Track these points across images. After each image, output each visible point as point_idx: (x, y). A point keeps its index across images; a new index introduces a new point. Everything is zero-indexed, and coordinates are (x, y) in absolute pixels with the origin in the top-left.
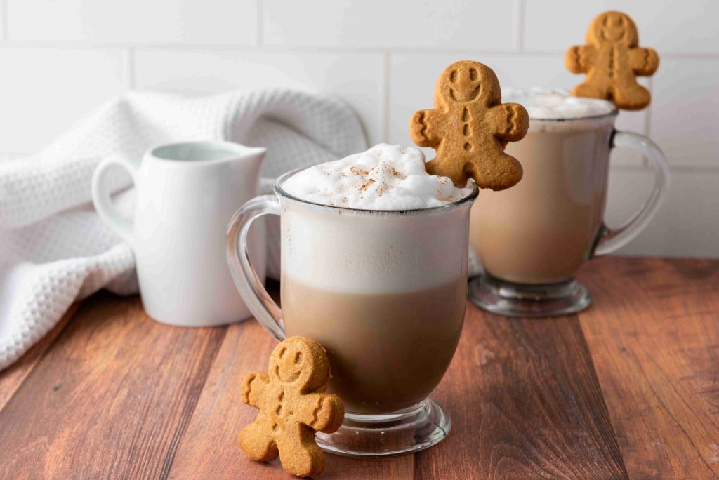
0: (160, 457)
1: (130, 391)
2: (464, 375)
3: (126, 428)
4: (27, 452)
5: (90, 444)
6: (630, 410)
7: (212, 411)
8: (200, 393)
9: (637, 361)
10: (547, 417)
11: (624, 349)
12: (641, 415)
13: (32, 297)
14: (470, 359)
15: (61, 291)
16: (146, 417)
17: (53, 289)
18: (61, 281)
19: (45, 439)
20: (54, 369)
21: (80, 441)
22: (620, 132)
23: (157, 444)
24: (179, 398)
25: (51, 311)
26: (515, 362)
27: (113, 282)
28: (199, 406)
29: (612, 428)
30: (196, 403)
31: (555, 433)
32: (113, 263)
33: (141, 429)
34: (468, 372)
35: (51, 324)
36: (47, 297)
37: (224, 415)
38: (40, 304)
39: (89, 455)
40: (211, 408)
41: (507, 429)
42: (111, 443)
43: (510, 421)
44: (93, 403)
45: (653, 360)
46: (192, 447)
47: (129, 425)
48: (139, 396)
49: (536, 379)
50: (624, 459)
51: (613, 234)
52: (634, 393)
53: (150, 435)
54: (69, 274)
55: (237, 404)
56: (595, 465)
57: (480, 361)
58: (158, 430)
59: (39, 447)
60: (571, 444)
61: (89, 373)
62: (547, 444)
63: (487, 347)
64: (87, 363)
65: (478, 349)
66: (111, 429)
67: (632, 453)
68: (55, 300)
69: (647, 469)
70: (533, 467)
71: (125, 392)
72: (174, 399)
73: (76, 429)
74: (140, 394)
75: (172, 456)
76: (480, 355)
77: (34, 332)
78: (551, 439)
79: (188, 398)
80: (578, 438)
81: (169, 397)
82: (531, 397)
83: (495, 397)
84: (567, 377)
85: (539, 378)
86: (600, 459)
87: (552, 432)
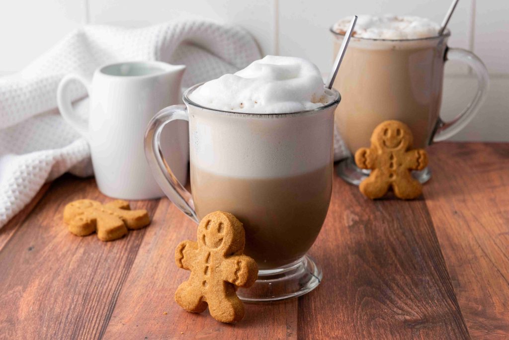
0: (106, 300)
1: (85, 250)
2: (336, 233)
3: (81, 279)
4: (6, 298)
5: (54, 291)
6: (461, 259)
7: (147, 264)
8: (137, 251)
9: (466, 221)
10: (398, 266)
11: (456, 212)
12: (470, 263)
13: (13, 180)
14: (340, 222)
15: (35, 175)
16: (96, 269)
17: (29, 174)
18: (34, 168)
19: (20, 288)
20: (30, 233)
21: (48, 288)
22: (452, 49)
23: (104, 291)
24: (122, 255)
25: (27, 190)
26: (374, 223)
27: (74, 167)
28: (136, 261)
29: (448, 273)
30: (135, 258)
31: (405, 278)
32: (74, 153)
33: (93, 279)
34: (338, 231)
35: (27, 200)
36: (24, 180)
37: (156, 267)
38: (18, 185)
39: (52, 299)
40: (146, 262)
41: (368, 275)
42: (70, 290)
43: (371, 270)
44: (58, 260)
45: (477, 220)
46: (131, 292)
47: (84, 276)
48: (92, 254)
49: (390, 236)
50: (458, 298)
51: (446, 126)
52: (464, 246)
53: (99, 283)
54: (40, 162)
56: (435, 303)
57: (348, 222)
58: (106, 279)
59: (15, 294)
60: (416, 285)
61: (55, 237)
62: (398, 286)
63: (353, 212)
64: (54, 229)
65: (346, 213)
66: (70, 280)
67: (463, 293)
68: (30, 182)
69: (475, 305)
70: (388, 305)
71: (81, 251)
72: (118, 255)
73: (43, 280)
74: (93, 252)
75: (116, 299)
76: (348, 218)
77: (15, 207)
78: (401, 282)
79: (129, 255)
80: (421, 281)
81: (114, 253)
82: (386, 250)
83: (359, 250)
84: (413, 234)
85: (392, 236)
86: (439, 298)
87: (402, 277)
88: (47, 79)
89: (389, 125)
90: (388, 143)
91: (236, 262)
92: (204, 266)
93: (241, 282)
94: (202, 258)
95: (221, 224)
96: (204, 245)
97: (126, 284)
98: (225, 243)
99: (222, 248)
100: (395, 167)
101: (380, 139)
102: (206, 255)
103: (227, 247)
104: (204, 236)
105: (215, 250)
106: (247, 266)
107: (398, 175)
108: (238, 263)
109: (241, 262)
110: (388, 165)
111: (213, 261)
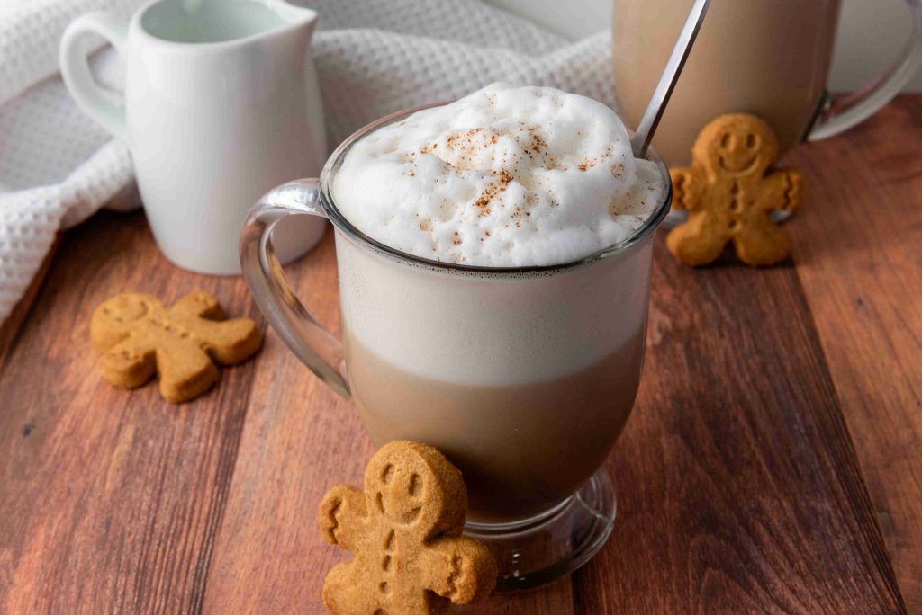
0: (184, 589)
1: (137, 430)
3: (130, 522)
5: (76, 563)
6: (887, 443)
7: (261, 471)
8: (241, 430)
9: (883, 329)
10: (764, 468)
11: (860, 302)
12: (906, 457)
15: (27, 245)
16: (161, 492)
17: (15, 245)
18: (25, 230)
19: (8, 555)
21: (63, 553)
23: (178, 559)
24: (210, 443)
25: (15, 277)
26: (702, 337)
28: (240, 462)
29: (865, 488)
30: (236, 454)
31: (781, 507)
33: (154, 521)
36: (6, 259)
37: (279, 482)
39: (74, 588)
40: (259, 465)
41: (707, 497)
42: (109, 558)
43: (710, 480)
44: (82, 464)
45: (905, 325)
46: (232, 563)
47: (136, 514)
48: (151, 443)
49: (738, 376)
50: (895, 568)
52: (888, 404)
53: (168, 536)
54: (36, 216)
55: (296, 453)
56: (850, 584)
57: (652, 336)
58: (180, 522)
61: (75, 393)
62: (771, 534)
64: (73, 366)
66: (108, 526)
67: (904, 551)
68: (18, 261)
70: (756, 593)
71: (128, 433)
72: (202, 445)
73: (54, 528)
74: (151, 437)
75: (202, 584)
78: (775, 520)
79: (223, 443)
81: (195, 439)
82: (735, 420)
84: (783, 369)
85: (743, 375)
86: (858, 570)
87: (776, 502)
88: (38, 16)
89: (733, 125)
90: (729, 163)
91: (450, 558)
92: (382, 554)
93: (462, 598)
94: (376, 537)
95: (414, 477)
96: (380, 512)
97: (222, 535)
98: (424, 516)
99: (419, 526)
100: (740, 209)
101: (712, 153)
102: (386, 534)
103: (430, 526)
104: (379, 496)
105: (405, 527)
106: (475, 570)
107: (745, 222)
108: (455, 560)
109: (460, 558)
110: (727, 204)
111: (400, 548)
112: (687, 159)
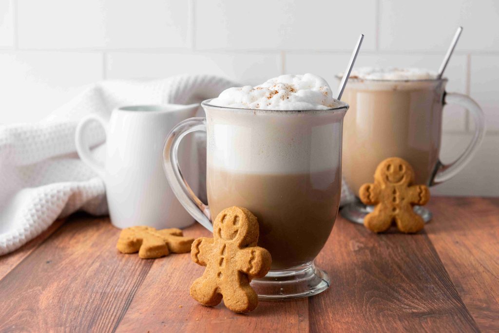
0: (123, 297)
1: (101, 263)
2: (342, 255)
3: (98, 282)
4: (27, 294)
5: (72, 290)
6: (464, 273)
7: (161, 274)
8: (151, 265)
9: (467, 249)
10: (404, 277)
11: (457, 242)
12: (472, 276)
13: (32, 206)
14: (346, 248)
15: (53, 203)
16: (113, 276)
17: (47, 202)
18: (52, 196)
19: (40, 288)
20: (47, 253)
21: (66, 288)
22: (450, 94)
23: (121, 291)
24: (137, 267)
25: (45, 216)
26: (379, 249)
27: (89, 203)
28: (151, 272)
29: (452, 282)
30: (149, 270)
31: (411, 285)
32: (90, 188)
33: (109, 283)
34: (345, 254)
35: (45, 226)
36: (42, 206)
37: (170, 276)
38: (37, 211)
39: (71, 296)
40: (160, 272)
41: (375, 283)
42: (87, 290)
43: (377, 279)
44: (74, 270)
45: (478, 248)
46: (146, 293)
47: (101, 281)
48: (108, 266)
49: (394, 257)
50: (462, 299)
51: (445, 167)
52: (466, 265)
53: (116, 286)
54: (59, 192)
55: (178, 270)
56: (441, 301)
57: (354, 248)
58: (122, 283)
59: (35, 292)
60: (422, 290)
61: (72, 255)
62: (404, 291)
63: (358, 241)
64: (70, 249)
65: (351, 243)
66: (87, 283)
67: (468, 295)
68: (48, 209)
69: (479, 303)
70: (395, 303)
71: (98, 264)
72: (133, 268)
73: (62, 283)
74: (109, 265)
75: (132, 297)
76: (353, 246)
77: (33, 229)
78: (407, 288)
79: (143, 268)
80: (427, 288)
81: (129, 266)
82: (391, 267)
83: (366, 267)
84: (417, 257)
85: (397, 257)
86: (444, 299)
87: (408, 284)
88: (65, 124)
89: (392, 161)
90: (390, 178)
91: (250, 251)
92: (219, 258)
93: (255, 270)
94: (217, 250)
95: (236, 217)
96: (219, 238)
97: (142, 286)
98: (240, 234)
99: (238, 239)
100: (398, 201)
101: (383, 174)
102: (222, 247)
103: (242, 238)
104: (220, 230)
105: (231, 241)
106: (262, 255)
107: (400, 209)
108: (253, 252)
109: (255, 251)
110: (391, 199)
111: (228, 253)
112: (372, 180)
